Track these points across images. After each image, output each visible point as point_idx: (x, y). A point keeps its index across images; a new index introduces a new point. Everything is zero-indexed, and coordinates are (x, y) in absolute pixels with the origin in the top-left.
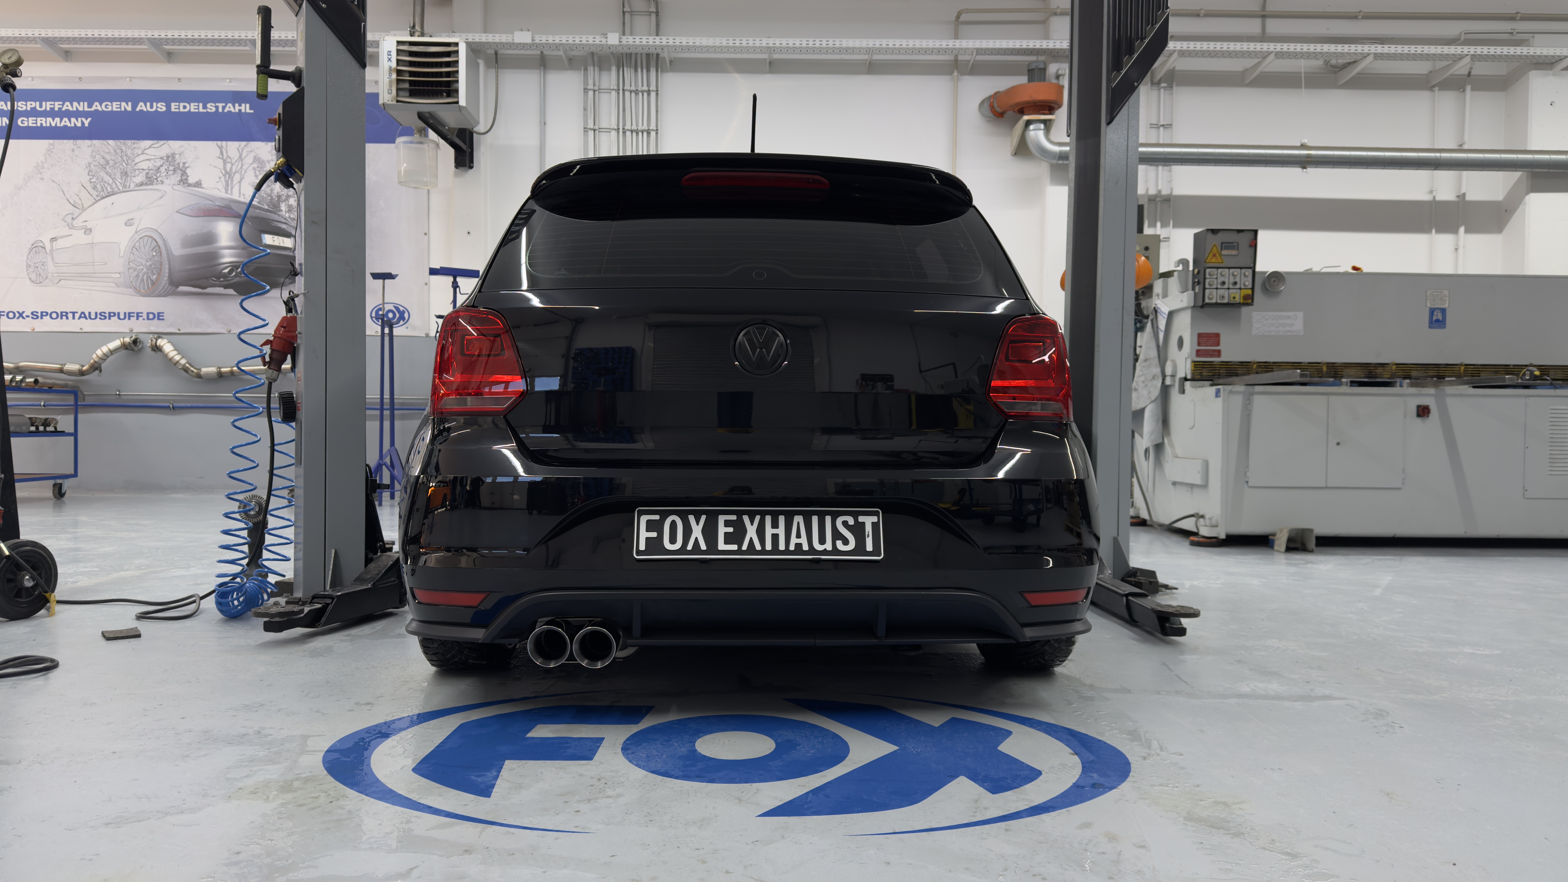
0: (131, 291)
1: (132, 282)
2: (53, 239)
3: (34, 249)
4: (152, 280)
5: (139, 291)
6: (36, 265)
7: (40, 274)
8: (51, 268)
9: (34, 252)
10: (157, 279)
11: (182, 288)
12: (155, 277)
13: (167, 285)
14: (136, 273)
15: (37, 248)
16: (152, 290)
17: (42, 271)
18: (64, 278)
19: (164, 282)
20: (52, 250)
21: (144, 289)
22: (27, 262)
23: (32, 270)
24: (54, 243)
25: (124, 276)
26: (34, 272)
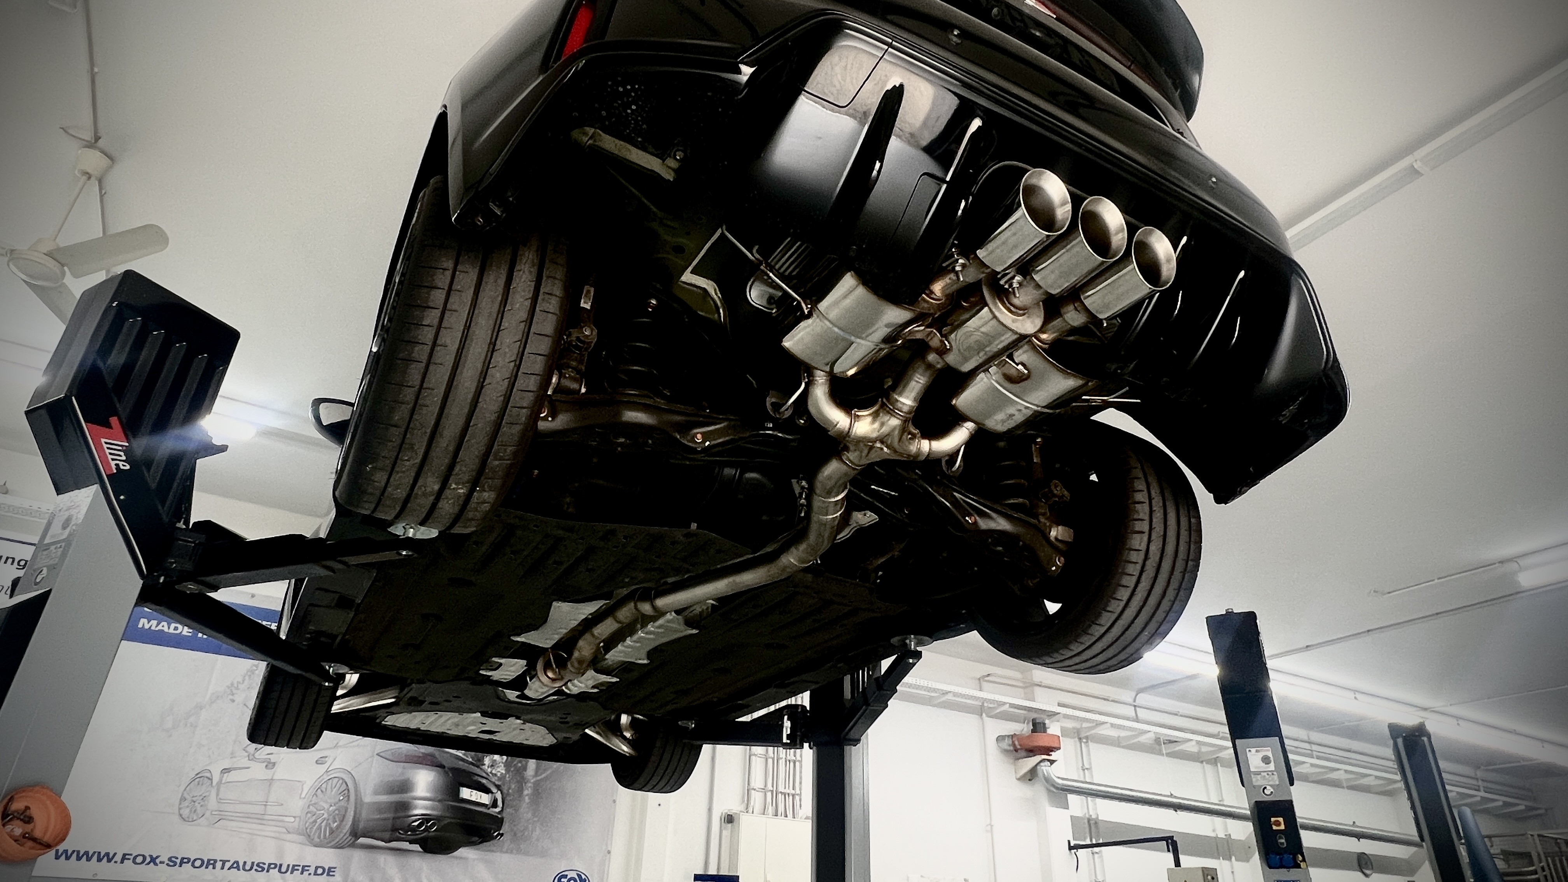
0: (302, 838)
1: (306, 829)
2: (226, 771)
3: (198, 780)
4: (331, 829)
5: (313, 840)
6: (194, 799)
7: (195, 811)
8: (212, 803)
9: (196, 783)
10: (338, 827)
11: (362, 840)
12: (336, 824)
13: (347, 835)
14: (314, 818)
15: (202, 779)
16: (329, 840)
17: (199, 806)
18: (224, 817)
19: (345, 831)
20: (220, 783)
21: (319, 837)
22: (183, 794)
23: (187, 804)
24: (226, 775)
25: (300, 822)
26: (188, 807)
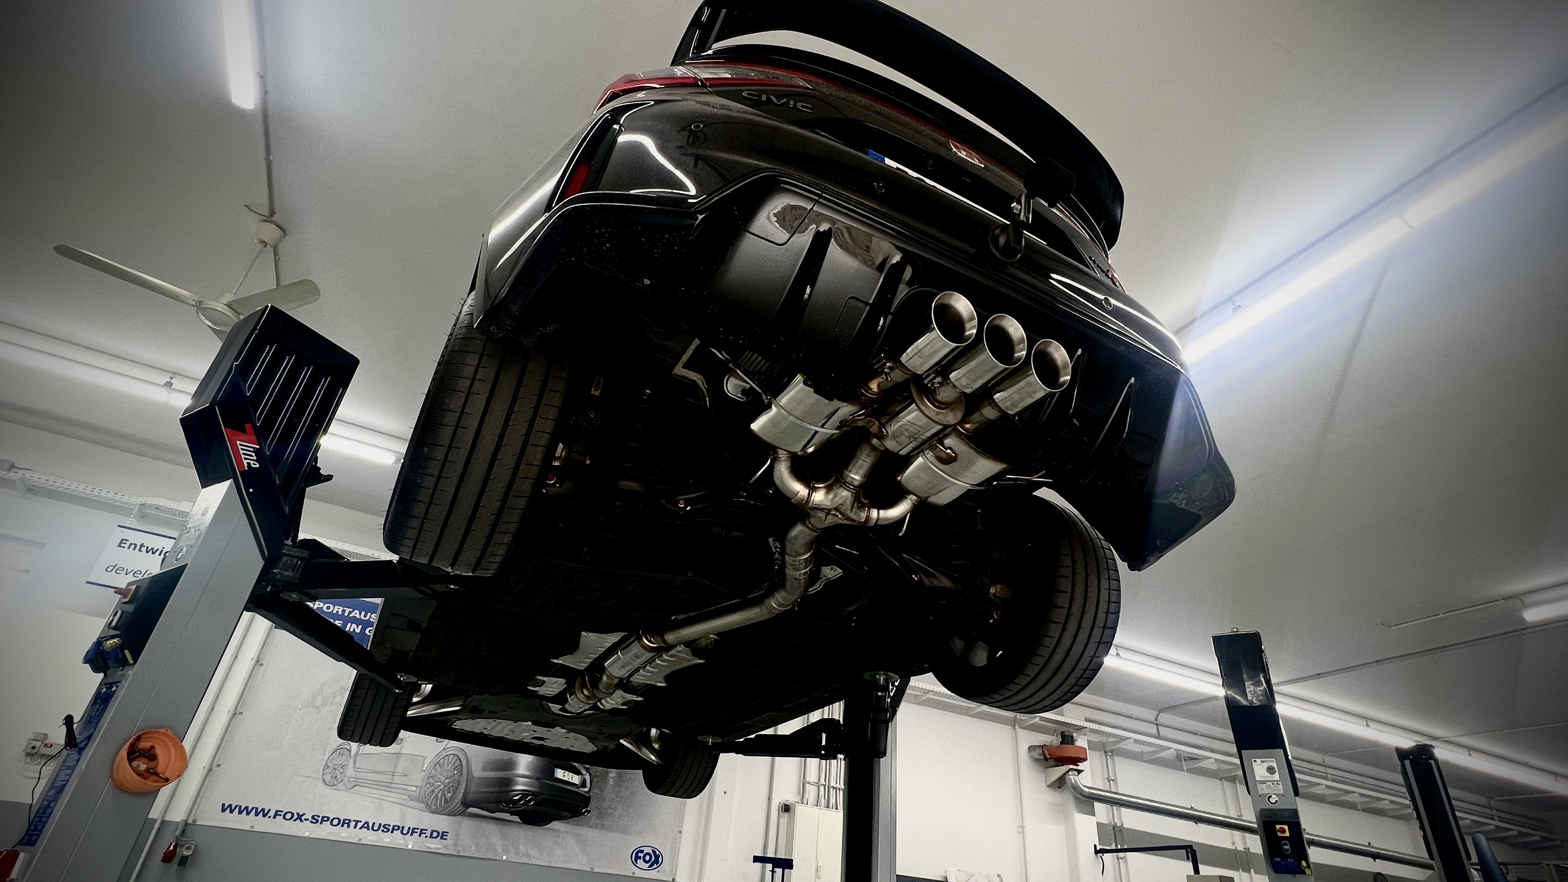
0: (422, 806)
1: (425, 797)
3: (339, 751)
4: (446, 799)
5: (430, 807)
6: (335, 767)
7: (336, 777)
8: (350, 771)
9: (338, 753)
10: (451, 797)
11: (472, 810)
12: (450, 794)
13: (459, 805)
14: (432, 789)
15: (342, 750)
16: (444, 808)
17: (338, 775)
18: (359, 784)
19: (457, 801)
20: (357, 754)
21: (436, 805)
22: (327, 762)
23: (329, 771)
25: (420, 790)
26: (330, 773)
